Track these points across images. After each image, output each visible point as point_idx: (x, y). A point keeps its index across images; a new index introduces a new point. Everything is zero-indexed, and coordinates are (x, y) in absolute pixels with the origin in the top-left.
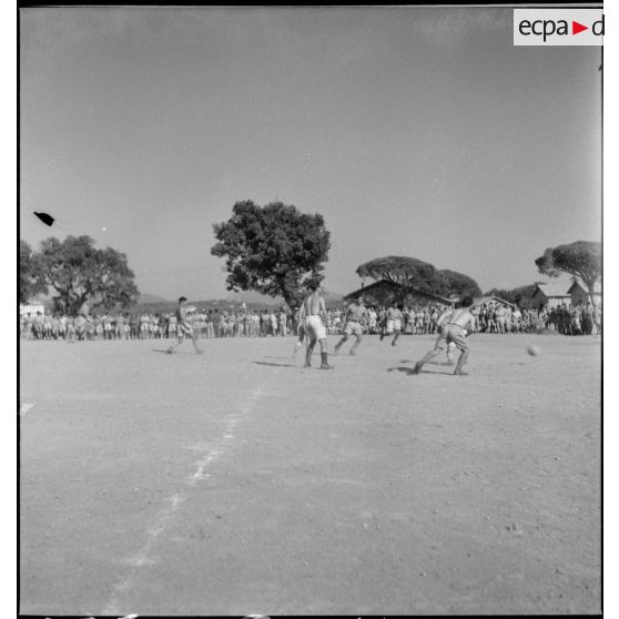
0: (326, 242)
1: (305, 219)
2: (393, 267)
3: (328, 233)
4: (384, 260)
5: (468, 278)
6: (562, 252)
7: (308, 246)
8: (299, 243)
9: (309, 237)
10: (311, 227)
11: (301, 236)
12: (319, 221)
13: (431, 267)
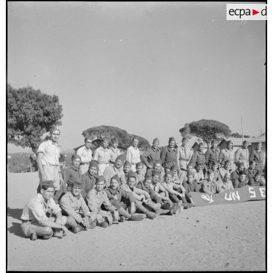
0: (59, 112)
1: (45, 97)
2: (103, 132)
3: (61, 106)
4: (98, 127)
5: (144, 139)
6: (194, 125)
7: (47, 114)
8: (41, 112)
9: (47, 108)
10: (50, 102)
11: (42, 108)
12: (56, 100)
13: (125, 132)
